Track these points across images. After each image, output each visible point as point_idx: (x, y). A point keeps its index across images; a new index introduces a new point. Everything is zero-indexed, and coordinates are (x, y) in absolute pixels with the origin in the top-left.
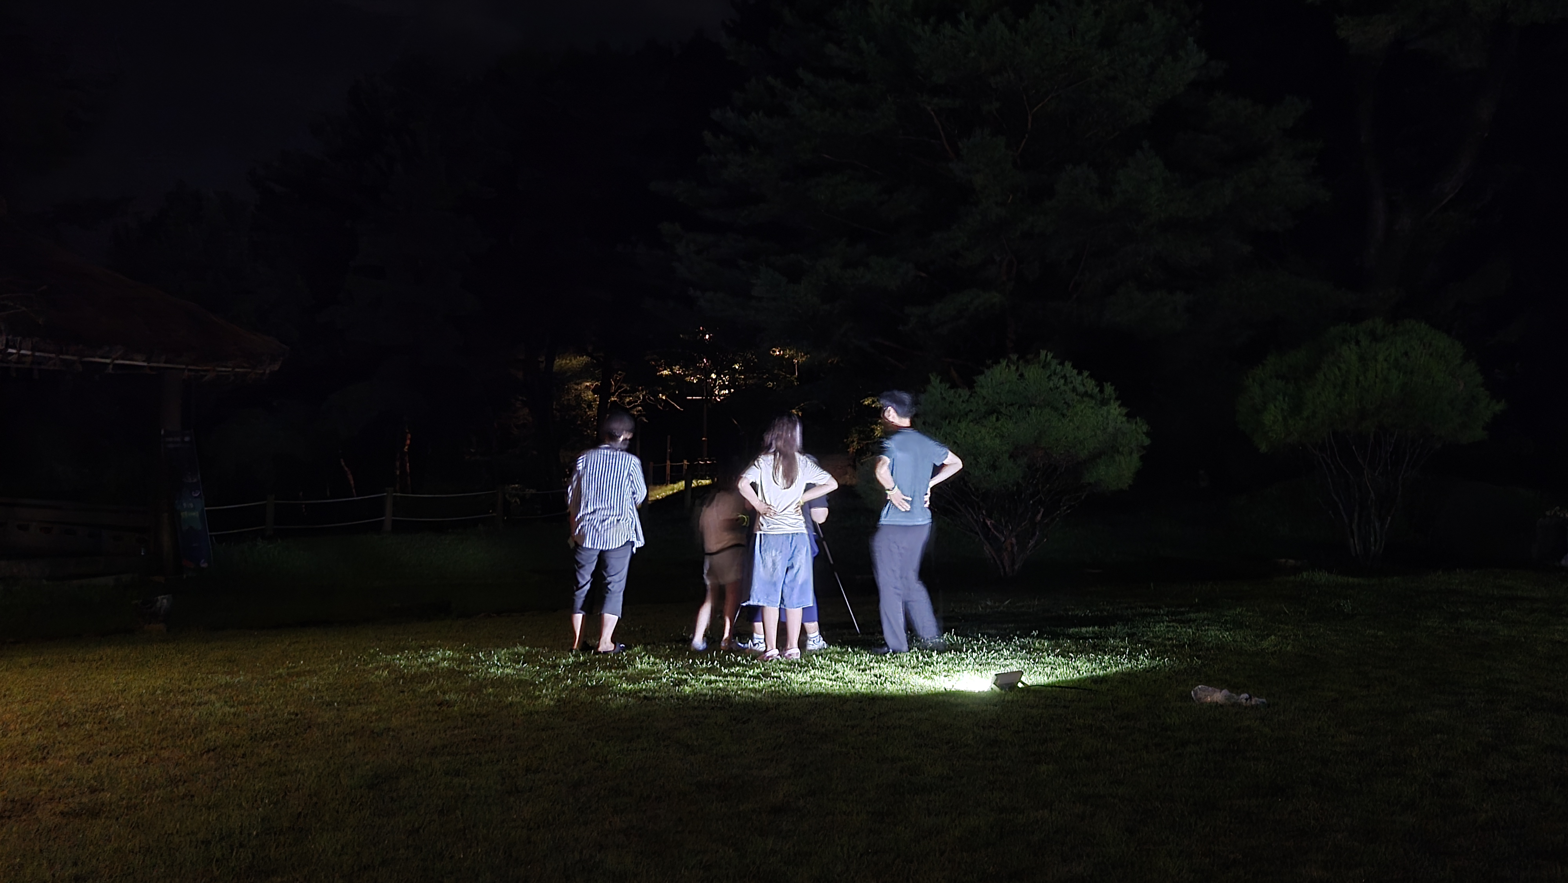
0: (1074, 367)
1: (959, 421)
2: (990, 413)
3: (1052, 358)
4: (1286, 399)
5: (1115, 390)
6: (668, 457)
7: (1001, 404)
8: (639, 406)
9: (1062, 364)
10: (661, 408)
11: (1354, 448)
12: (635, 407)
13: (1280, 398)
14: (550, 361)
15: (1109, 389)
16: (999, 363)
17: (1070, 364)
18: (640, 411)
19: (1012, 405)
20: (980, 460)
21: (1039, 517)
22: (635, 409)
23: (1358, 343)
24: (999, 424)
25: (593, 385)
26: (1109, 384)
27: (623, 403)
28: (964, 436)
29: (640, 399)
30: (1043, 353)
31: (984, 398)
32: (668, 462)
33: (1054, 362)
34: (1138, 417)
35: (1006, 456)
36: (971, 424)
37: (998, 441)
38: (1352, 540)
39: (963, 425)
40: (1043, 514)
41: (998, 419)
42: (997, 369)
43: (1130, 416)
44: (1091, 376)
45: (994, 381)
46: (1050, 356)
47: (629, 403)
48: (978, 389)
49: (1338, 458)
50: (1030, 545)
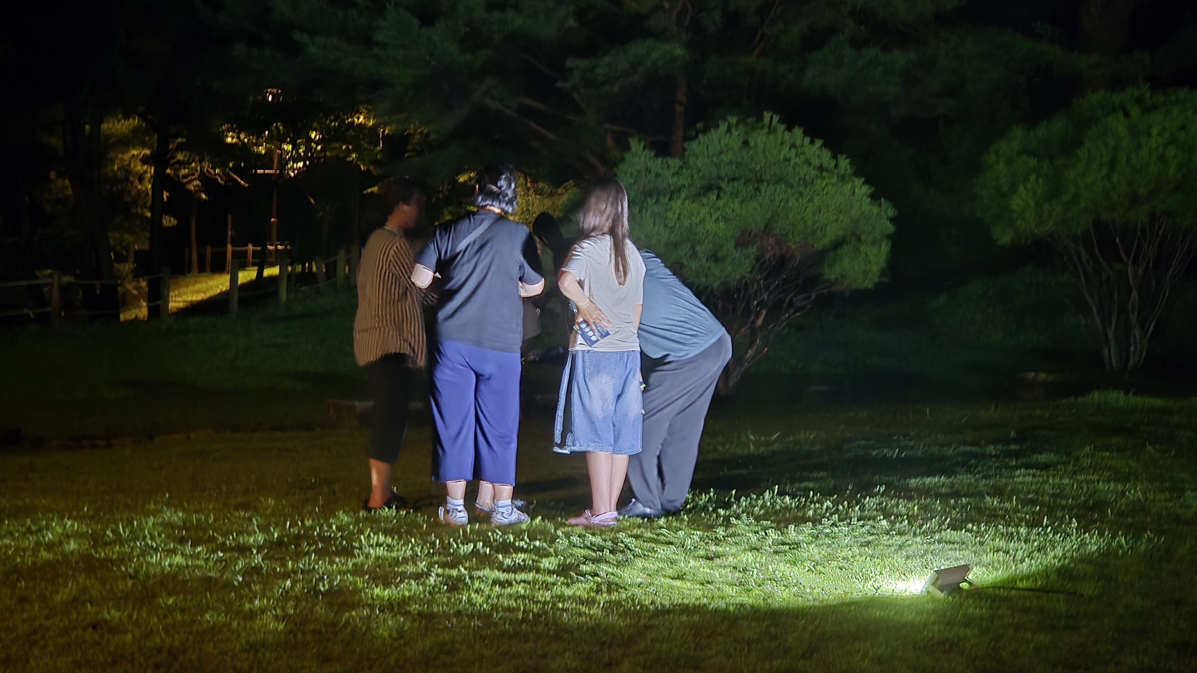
0: (806, 133)
1: (670, 199)
2: (709, 188)
3: (778, 122)
4: (1040, 180)
5: (850, 163)
6: (229, 239)
7: (720, 178)
8: (195, 179)
9: (789, 129)
10: (223, 183)
11: (1118, 240)
12: (191, 181)
13: (1033, 177)
14: (96, 125)
15: (844, 163)
16: (718, 126)
17: (802, 130)
18: (198, 186)
19: (734, 179)
20: (698, 248)
21: (759, 322)
22: (192, 184)
23: (1126, 114)
24: (720, 203)
25: (140, 154)
26: (844, 156)
27: (178, 176)
28: (679, 218)
29: (197, 171)
30: (767, 115)
31: (699, 170)
32: (229, 247)
33: (781, 128)
34: (883, 200)
35: (731, 245)
36: (687, 202)
37: (722, 224)
38: (1106, 351)
39: (676, 204)
40: (765, 317)
41: (718, 197)
42: (714, 135)
43: (874, 197)
44: (825, 145)
45: (710, 149)
46: (776, 119)
47: (185, 176)
48: (691, 161)
49: (1097, 253)
50: (748, 355)
